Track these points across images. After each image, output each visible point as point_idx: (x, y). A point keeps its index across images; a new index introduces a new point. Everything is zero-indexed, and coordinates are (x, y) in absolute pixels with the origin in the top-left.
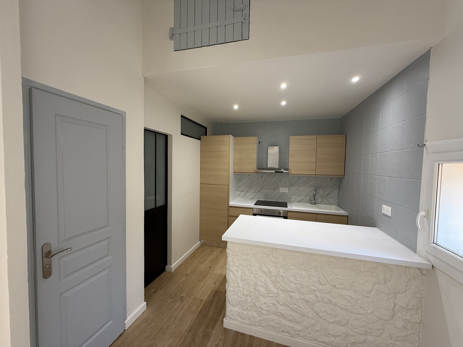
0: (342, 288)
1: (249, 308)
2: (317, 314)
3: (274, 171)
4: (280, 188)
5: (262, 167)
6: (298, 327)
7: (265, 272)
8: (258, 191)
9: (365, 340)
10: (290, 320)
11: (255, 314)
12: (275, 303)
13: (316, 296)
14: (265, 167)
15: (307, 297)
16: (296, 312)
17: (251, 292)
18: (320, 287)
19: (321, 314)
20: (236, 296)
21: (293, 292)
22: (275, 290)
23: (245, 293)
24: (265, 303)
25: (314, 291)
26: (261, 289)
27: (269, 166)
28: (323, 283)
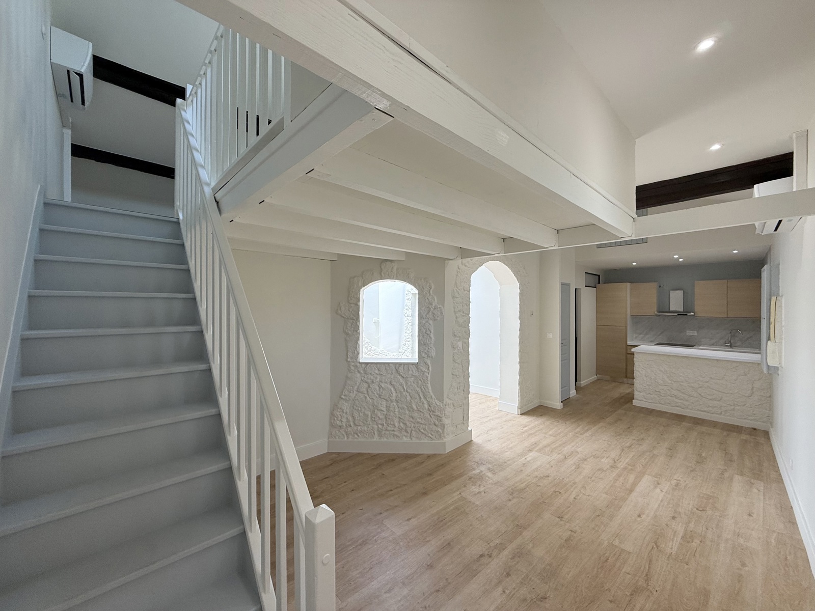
0: (717, 379)
1: (651, 393)
2: (700, 395)
3: (676, 314)
4: (687, 331)
5: (663, 309)
6: (687, 403)
7: (662, 371)
8: (660, 334)
9: (734, 408)
10: (680, 399)
11: (656, 396)
12: (670, 389)
13: (699, 384)
14: (667, 310)
15: (692, 385)
16: (685, 394)
17: (652, 383)
18: (702, 379)
19: (702, 394)
20: (641, 386)
21: (683, 382)
22: (670, 382)
23: (648, 384)
24: (663, 389)
25: (697, 381)
26: (660, 381)
27: (672, 309)
28: (703, 376)
